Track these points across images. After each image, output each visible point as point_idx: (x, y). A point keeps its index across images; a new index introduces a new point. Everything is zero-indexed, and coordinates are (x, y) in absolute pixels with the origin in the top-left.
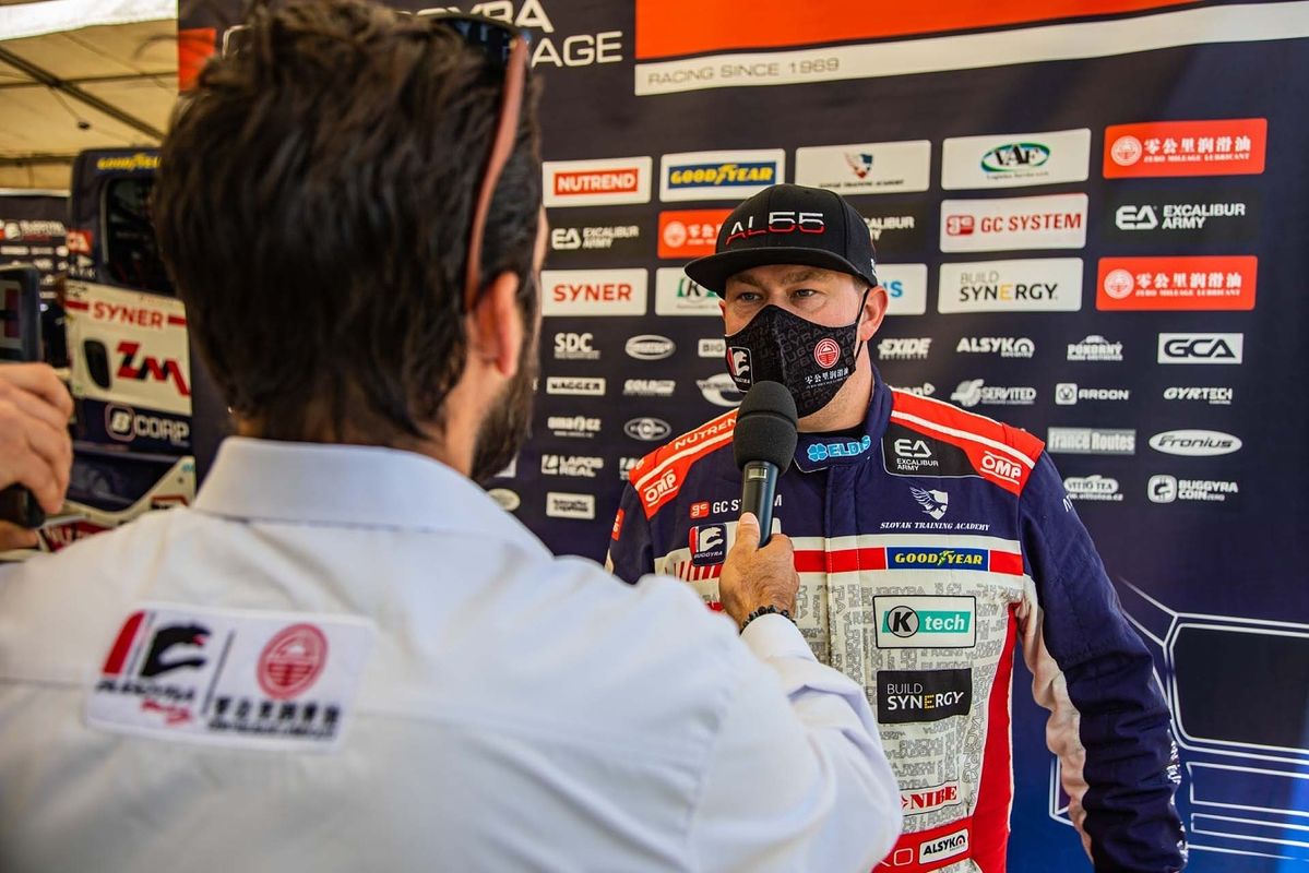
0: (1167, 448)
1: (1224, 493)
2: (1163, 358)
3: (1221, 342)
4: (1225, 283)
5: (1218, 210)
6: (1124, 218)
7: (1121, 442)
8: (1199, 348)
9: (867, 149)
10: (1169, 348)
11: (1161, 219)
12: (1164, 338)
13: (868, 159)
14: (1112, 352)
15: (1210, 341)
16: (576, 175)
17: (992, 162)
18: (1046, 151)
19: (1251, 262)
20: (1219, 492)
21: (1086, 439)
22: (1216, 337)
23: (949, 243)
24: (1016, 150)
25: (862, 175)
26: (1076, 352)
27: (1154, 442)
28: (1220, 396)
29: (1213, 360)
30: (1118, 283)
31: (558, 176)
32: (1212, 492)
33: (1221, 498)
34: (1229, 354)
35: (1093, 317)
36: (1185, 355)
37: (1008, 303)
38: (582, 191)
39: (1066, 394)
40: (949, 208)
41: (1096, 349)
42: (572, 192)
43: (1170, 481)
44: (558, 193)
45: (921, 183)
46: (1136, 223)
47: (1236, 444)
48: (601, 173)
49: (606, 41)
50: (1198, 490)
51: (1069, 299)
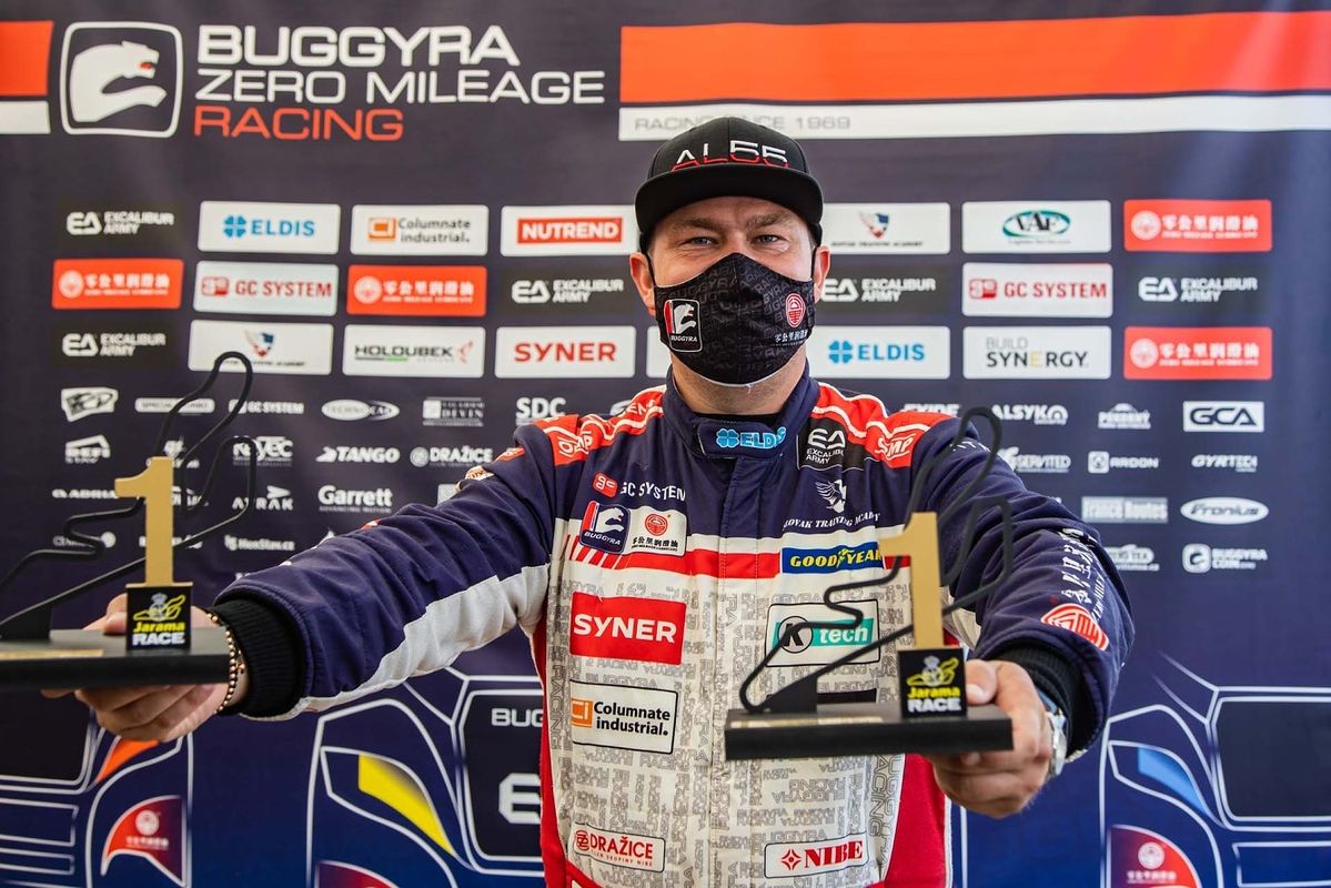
0: (1199, 517)
1: (1254, 561)
2: (1189, 426)
3: (1243, 411)
4: (1244, 353)
5: (1232, 284)
6: (1147, 289)
7: (1153, 510)
8: (1223, 416)
9: (884, 209)
10: (1195, 416)
11: (1180, 291)
12: (1188, 407)
13: (884, 219)
14: (1140, 420)
15: (1232, 409)
16: (545, 222)
17: (1013, 227)
18: (1066, 219)
19: (1266, 333)
20: (1250, 560)
21: (1119, 508)
22: (1239, 405)
23: (971, 306)
24: (1036, 217)
25: (878, 235)
26: (1107, 420)
27: (1186, 510)
28: (1246, 463)
29: (1237, 428)
30: (1144, 353)
31: (521, 223)
32: (1243, 560)
33: (1251, 566)
34: (1251, 422)
35: (1120, 387)
36: (1210, 423)
37: (1038, 370)
38: (552, 240)
39: (1099, 462)
40: (971, 271)
41: (1124, 417)
42: (539, 240)
43: (1204, 549)
44: (521, 240)
45: (943, 247)
46: (1157, 294)
47: (1263, 511)
48: (575, 221)
49: (584, 81)
50: (1230, 559)
51: (1098, 367)
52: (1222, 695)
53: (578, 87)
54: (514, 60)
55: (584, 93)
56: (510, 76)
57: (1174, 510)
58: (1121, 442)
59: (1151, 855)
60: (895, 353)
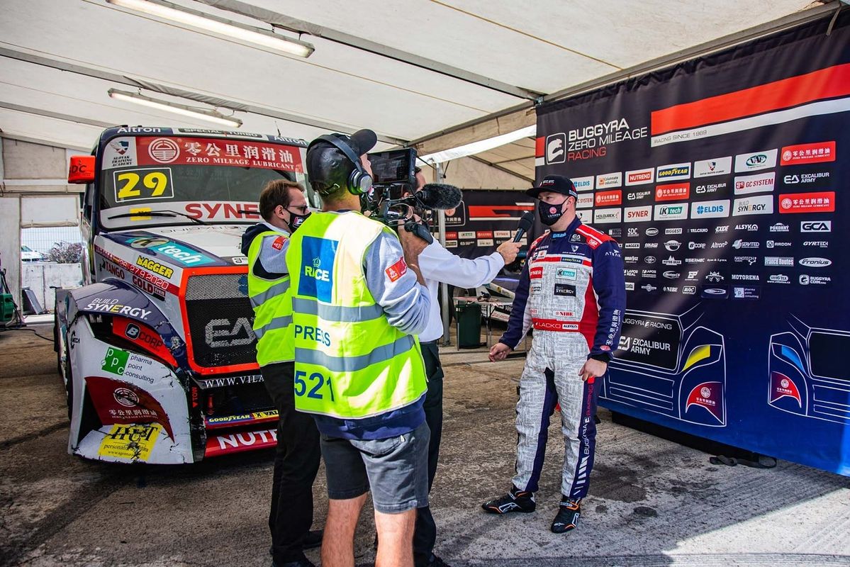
0: (805, 264)
1: (826, 281)
2: (802, 230)
3: (823, 224)
4: (824, 202)
5: (820, 175)
6: (786, 180)
7: (789, 262)
8: (815, 226)
9: (714, 160)
10: (804, 226)
11: (800, 179)
12: (802, 223)
13: (714, 164)
14: (785, 229)
15: (819, 224)
16: (634, 175)
17: (750, 162)
18: (766, 157)
19: (833, 194)
20: (824, 281)
21: (777, 261)
22: (822, 222)
23: (737, 192)
24: (757, 158)
25: (712, 170)
26: (773, 229)
27: (801, 262)
28: (824, 244)
29: (820, 231)
30: (786, 203)
31: (630, 175)
32: (822, 281)
33: (825, 283)
34: (826, 228)
35: (777, 216)
36: (810, 229)
37: (750, 212)
38: (636, 180)
39: (770, 244)
40: (737, 179)
41: (780, 228)
42: (634, 181)
43: (807, 277)
44: (630, 181)
45: (728, 171)
46: (791, 181)
47: (830, 263)
48: (641, 174)
49: (643, 130)
50: (817, 280)
51: (769, 210)
52: (812, 330)
53: (641, 133)
54: (628, 128)
55: (643, 134)
56: (627, 132)
57: (796, 262)
58: (778, 237)
59: (785, 383)
60: (715, 209)
